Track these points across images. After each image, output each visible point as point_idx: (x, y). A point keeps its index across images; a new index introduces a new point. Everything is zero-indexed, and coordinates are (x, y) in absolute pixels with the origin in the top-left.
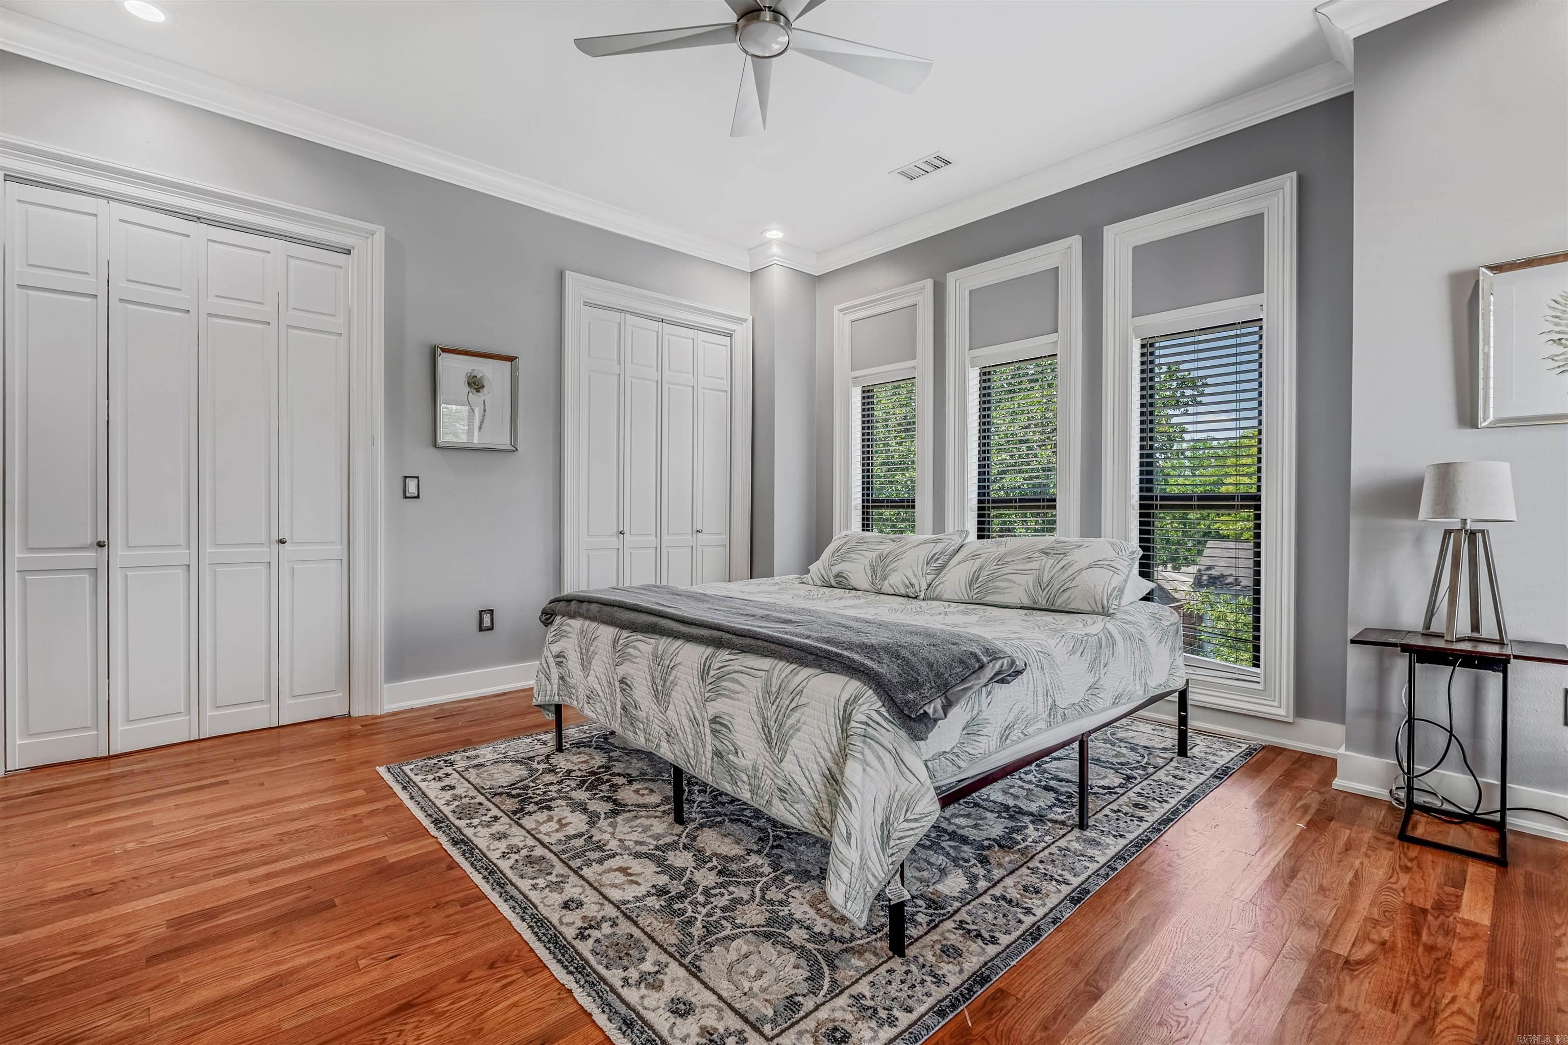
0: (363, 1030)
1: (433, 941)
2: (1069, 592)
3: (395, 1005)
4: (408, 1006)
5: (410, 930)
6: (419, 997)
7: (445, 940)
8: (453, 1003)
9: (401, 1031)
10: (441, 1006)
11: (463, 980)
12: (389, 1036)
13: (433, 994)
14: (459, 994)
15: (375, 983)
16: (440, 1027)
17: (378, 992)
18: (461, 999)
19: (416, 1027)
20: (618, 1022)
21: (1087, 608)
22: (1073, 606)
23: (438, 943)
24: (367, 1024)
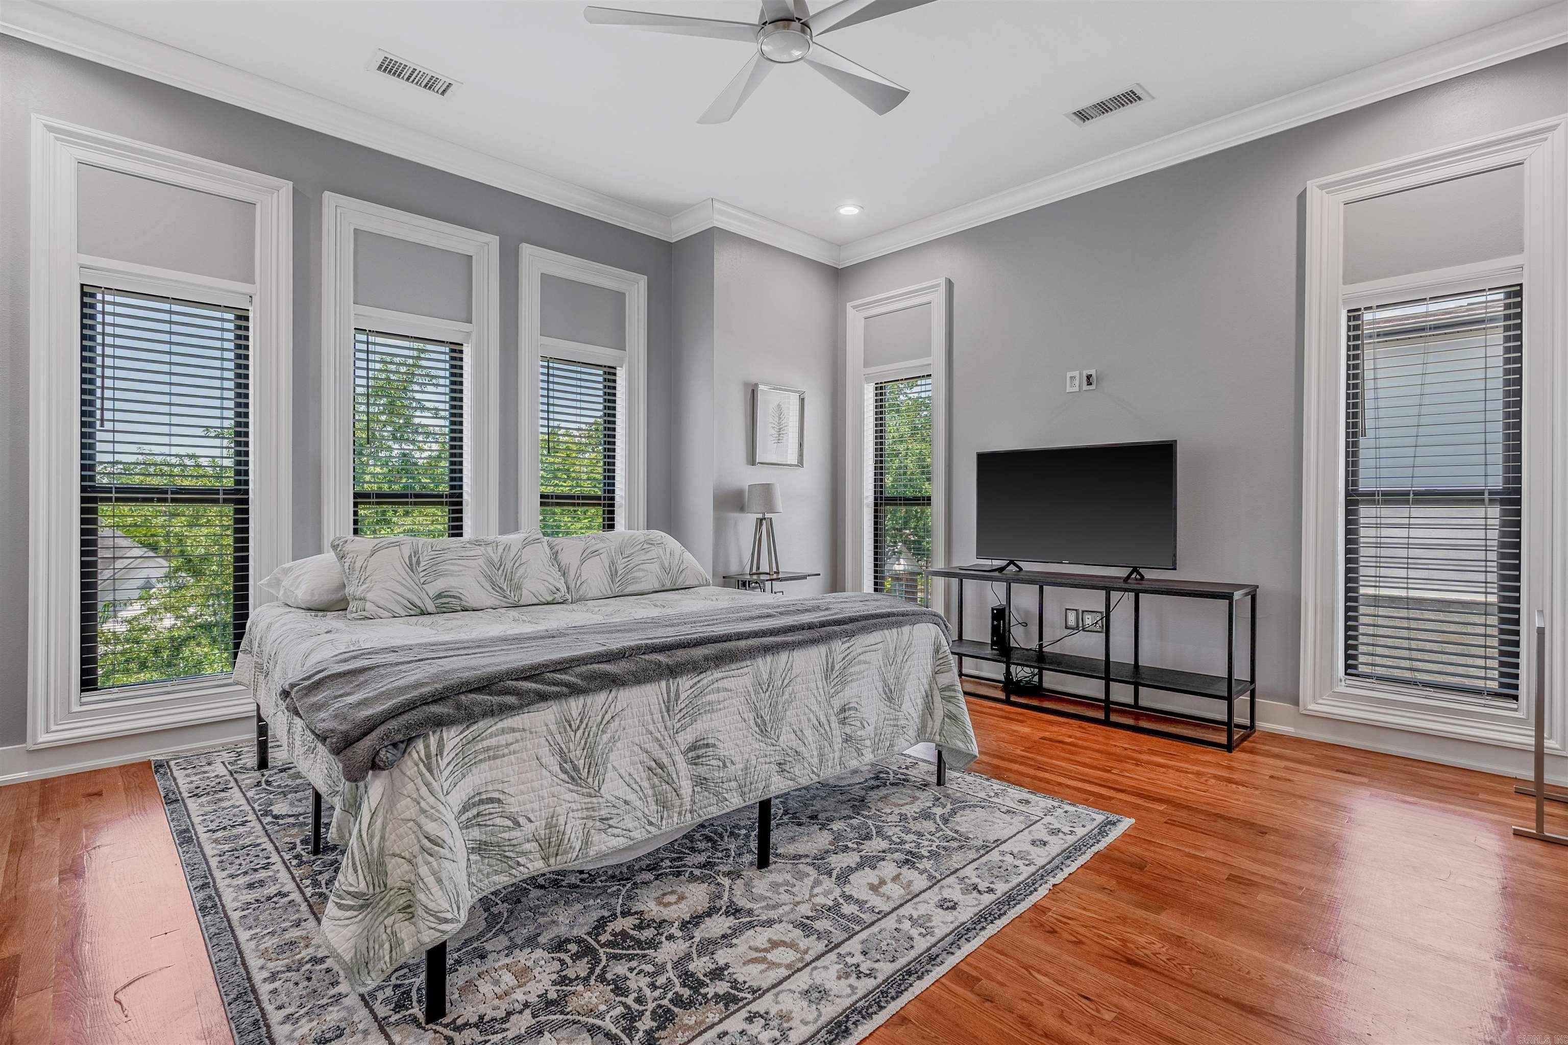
0: (1173, 975)
1: (1045, 980)
2: (684, 572)
3: (1136, 969)
4: (1130, 961)
5: (1041, 1004)
6: (1117, 959)
7: (1039, 971)
8: (1107, 938)
9: (1154, 954)
10: (1116, 944)
11: (1080, 942)
12: (1164, 959)
13: (1106, 952)
14: (1096, 939)
15: (1124, 994)
16: (1134, 936)
17: (1132, 986)
18: (1099, 936)
19: (1144, 948)
20: (1068, 862)
21: (697, 583)
22: (687, 584)
23: (1045, 975)
24: (1166, 976)
